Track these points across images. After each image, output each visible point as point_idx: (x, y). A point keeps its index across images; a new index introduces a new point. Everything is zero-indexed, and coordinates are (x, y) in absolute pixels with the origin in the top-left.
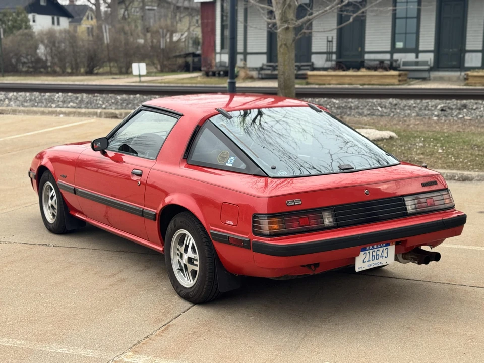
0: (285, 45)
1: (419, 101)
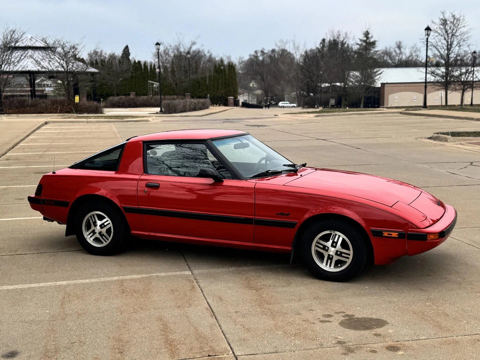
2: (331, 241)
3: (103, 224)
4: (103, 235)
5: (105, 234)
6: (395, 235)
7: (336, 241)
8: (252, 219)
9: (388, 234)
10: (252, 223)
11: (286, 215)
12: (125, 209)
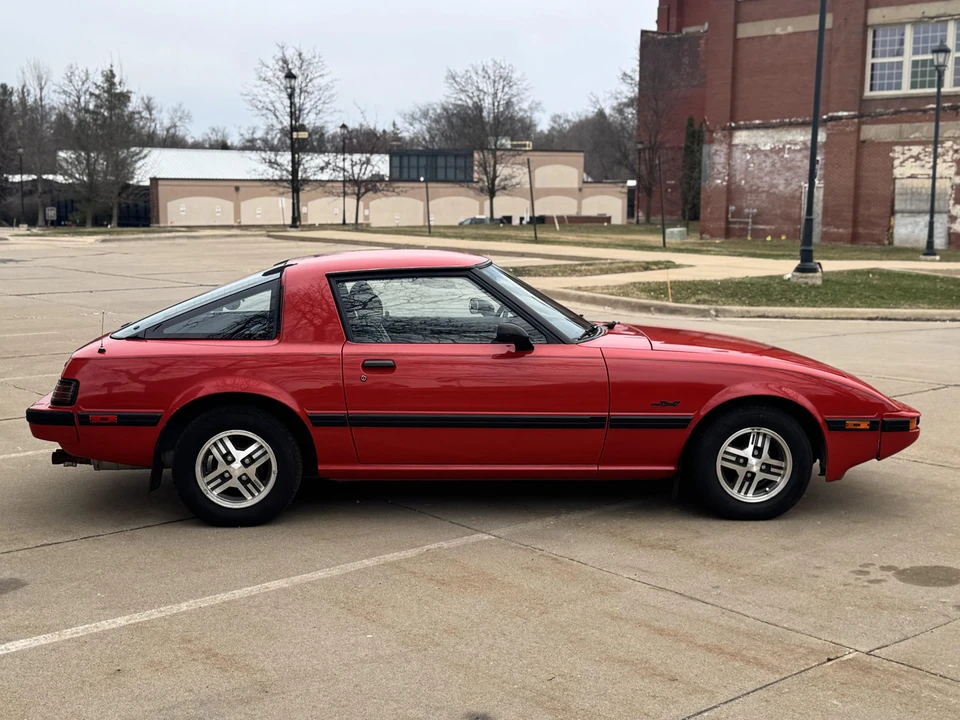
2: (751, 447)
3: (250, 456)
4: (249, 480)
5: (254, 478)
6: (864, 425)
7: (759, 445)
8: (603, 419)
9: (855, 425)
10: (603, 426)
11: (671, 405)
12: (312, 418)
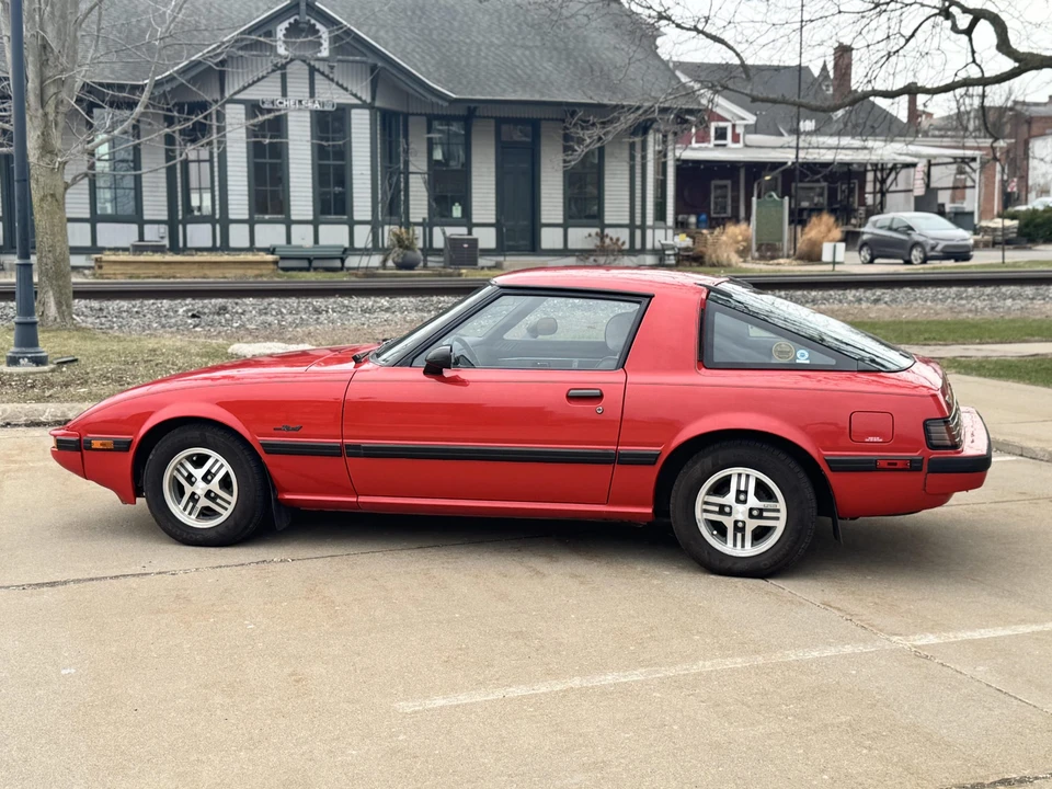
0: (53, 195)
1: (138, 302)
